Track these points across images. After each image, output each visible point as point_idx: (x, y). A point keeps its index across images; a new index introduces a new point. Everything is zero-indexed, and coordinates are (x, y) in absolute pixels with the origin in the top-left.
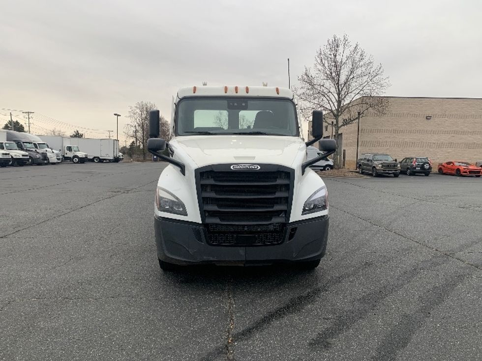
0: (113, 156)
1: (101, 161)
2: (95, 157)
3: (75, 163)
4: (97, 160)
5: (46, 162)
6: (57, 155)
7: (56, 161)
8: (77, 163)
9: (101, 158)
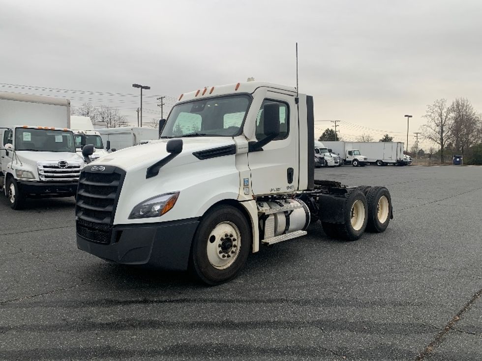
0: (395, 159)
1: (384, 164)
2: (378, 161)
3: (354, 166)
4: (379, 163)
5: (322, 165)
6: (335, 159)
7: (333, 164)
8: (357, 166)
9: (383, 161)
